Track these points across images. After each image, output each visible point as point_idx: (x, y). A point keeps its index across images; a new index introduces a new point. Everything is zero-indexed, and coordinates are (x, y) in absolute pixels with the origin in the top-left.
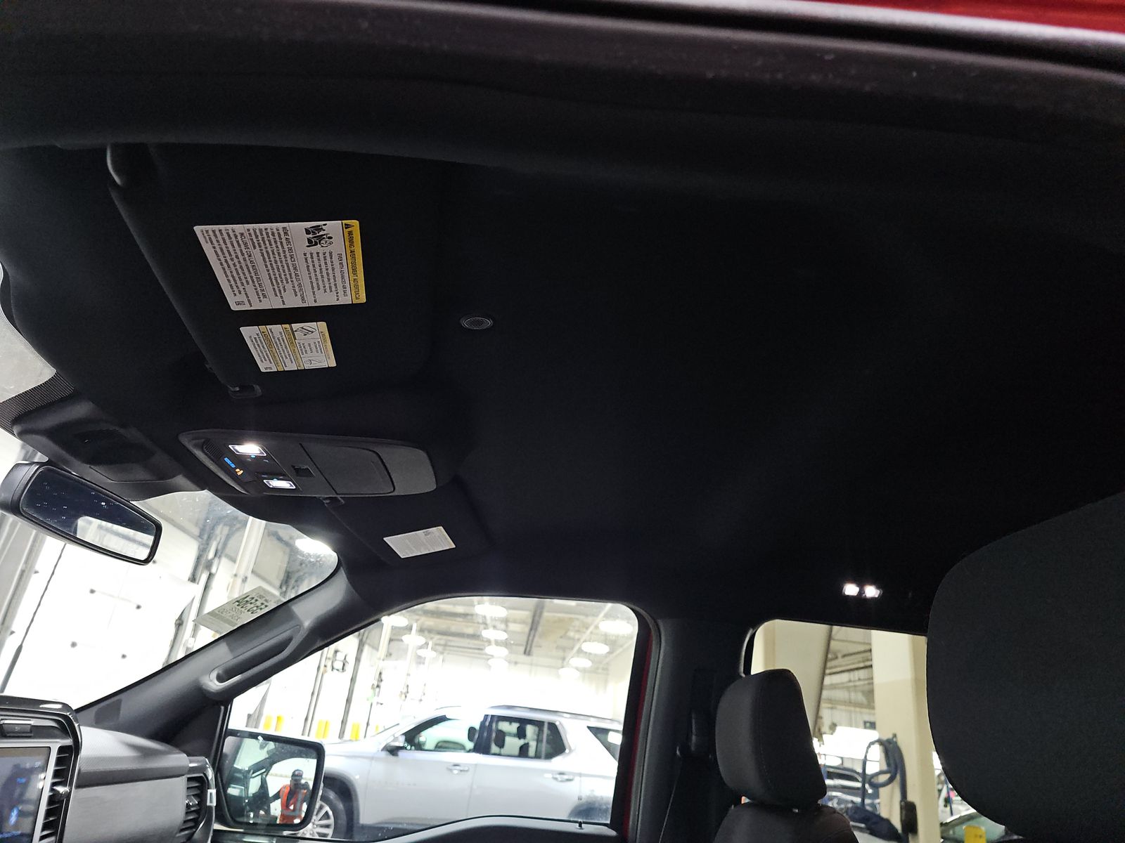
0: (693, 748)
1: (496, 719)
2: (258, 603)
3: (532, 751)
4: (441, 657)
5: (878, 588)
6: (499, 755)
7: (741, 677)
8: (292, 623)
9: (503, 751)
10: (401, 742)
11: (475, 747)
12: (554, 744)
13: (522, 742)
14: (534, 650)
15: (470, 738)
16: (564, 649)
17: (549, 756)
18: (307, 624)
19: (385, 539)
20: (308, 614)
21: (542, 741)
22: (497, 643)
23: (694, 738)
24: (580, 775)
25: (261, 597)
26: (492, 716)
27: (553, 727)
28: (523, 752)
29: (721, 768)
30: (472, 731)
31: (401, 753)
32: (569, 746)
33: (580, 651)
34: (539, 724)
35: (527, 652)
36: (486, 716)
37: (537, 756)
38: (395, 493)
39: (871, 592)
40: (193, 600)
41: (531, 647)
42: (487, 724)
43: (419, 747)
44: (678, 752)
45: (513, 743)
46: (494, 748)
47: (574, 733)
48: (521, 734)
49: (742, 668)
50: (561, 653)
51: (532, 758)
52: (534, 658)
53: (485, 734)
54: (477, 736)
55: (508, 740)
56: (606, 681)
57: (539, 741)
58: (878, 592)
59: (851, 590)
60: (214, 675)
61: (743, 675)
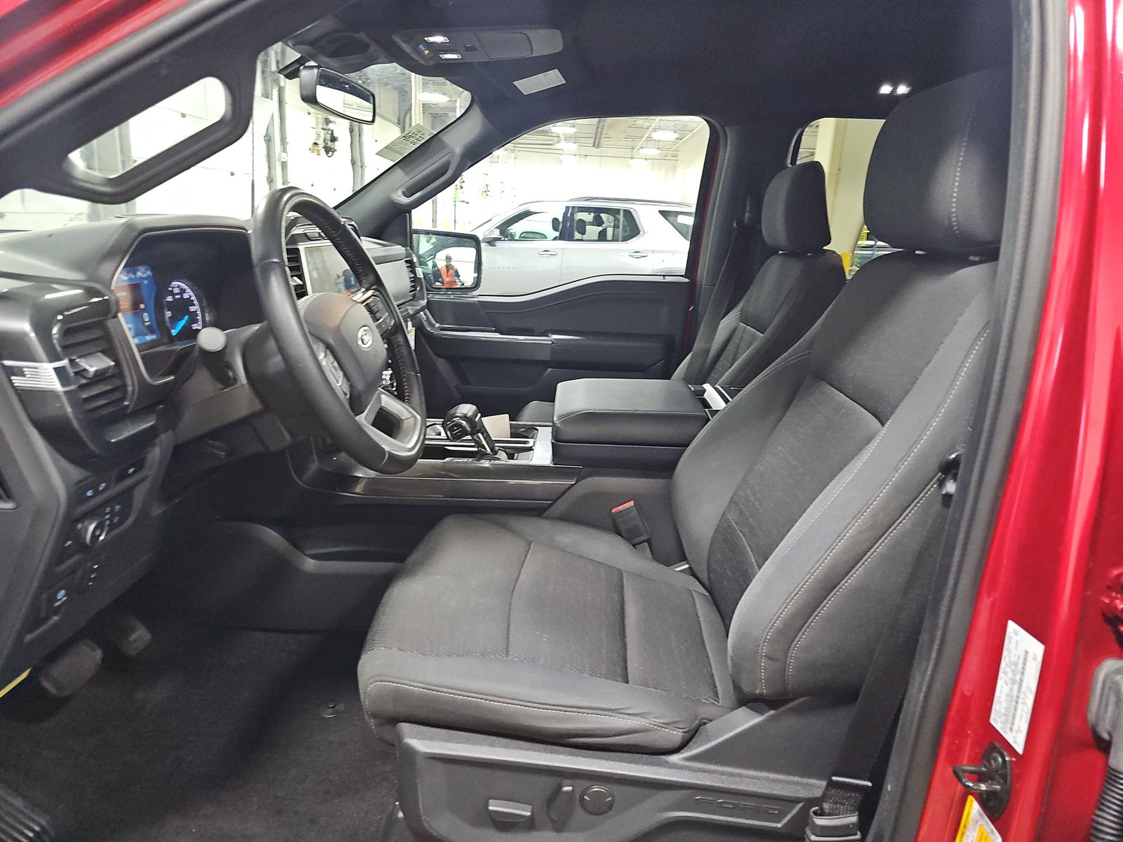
0: (746, 221)
1: (576, 210)
2: (417, 137)
3: (609, 236)
4: (513, 154)
5: (908, 86)
6: (582, 240)
7: (788, 167)
8: (446, 151)
9: (585, 237)
10: (497, 234)
11: (560, 235)
12: (630, 228)
13: (600, 229)
14: (604, 141)
15: (555, 228)
16: (634, 138)
17: (625, 239)
18: (458, 150)
19: (514, 83)
20: (457, 142)
21: (618, 227)
22: (568, 138)
23: (747, 214)
24: (653, 252)
25: (419, 132)
26: (573, 207)
27: (628, 214)
28: (602, 237)
29: (764, 234)
30: (555, 221)
31: (498, 243)
32: (643, 229)
33: (649, 139)
34: (613, 212)
35: (596, 145)
36: (567, 208)
37: (615, 239)
38: (533, 55)
39: (903, 89)
40: (273, 116)
41: (600, 139)
42: (569, 215)
43: (512, 238)
44: (735, 225)
45: (593, 231)
46: (577, 235)
47: (647, 217)
48: (598, 221)
49: (789, 161)
50: (630, 143)
51: (610, 241)
52: (603, 150)
53: (568, 224)
54: (561, 226)
55: (588, 228)
56: (675, 167)
57: (616, 227)
58: (909, 89)
59: (886, 89)
60: (400, 192)
61: (790, 166)
